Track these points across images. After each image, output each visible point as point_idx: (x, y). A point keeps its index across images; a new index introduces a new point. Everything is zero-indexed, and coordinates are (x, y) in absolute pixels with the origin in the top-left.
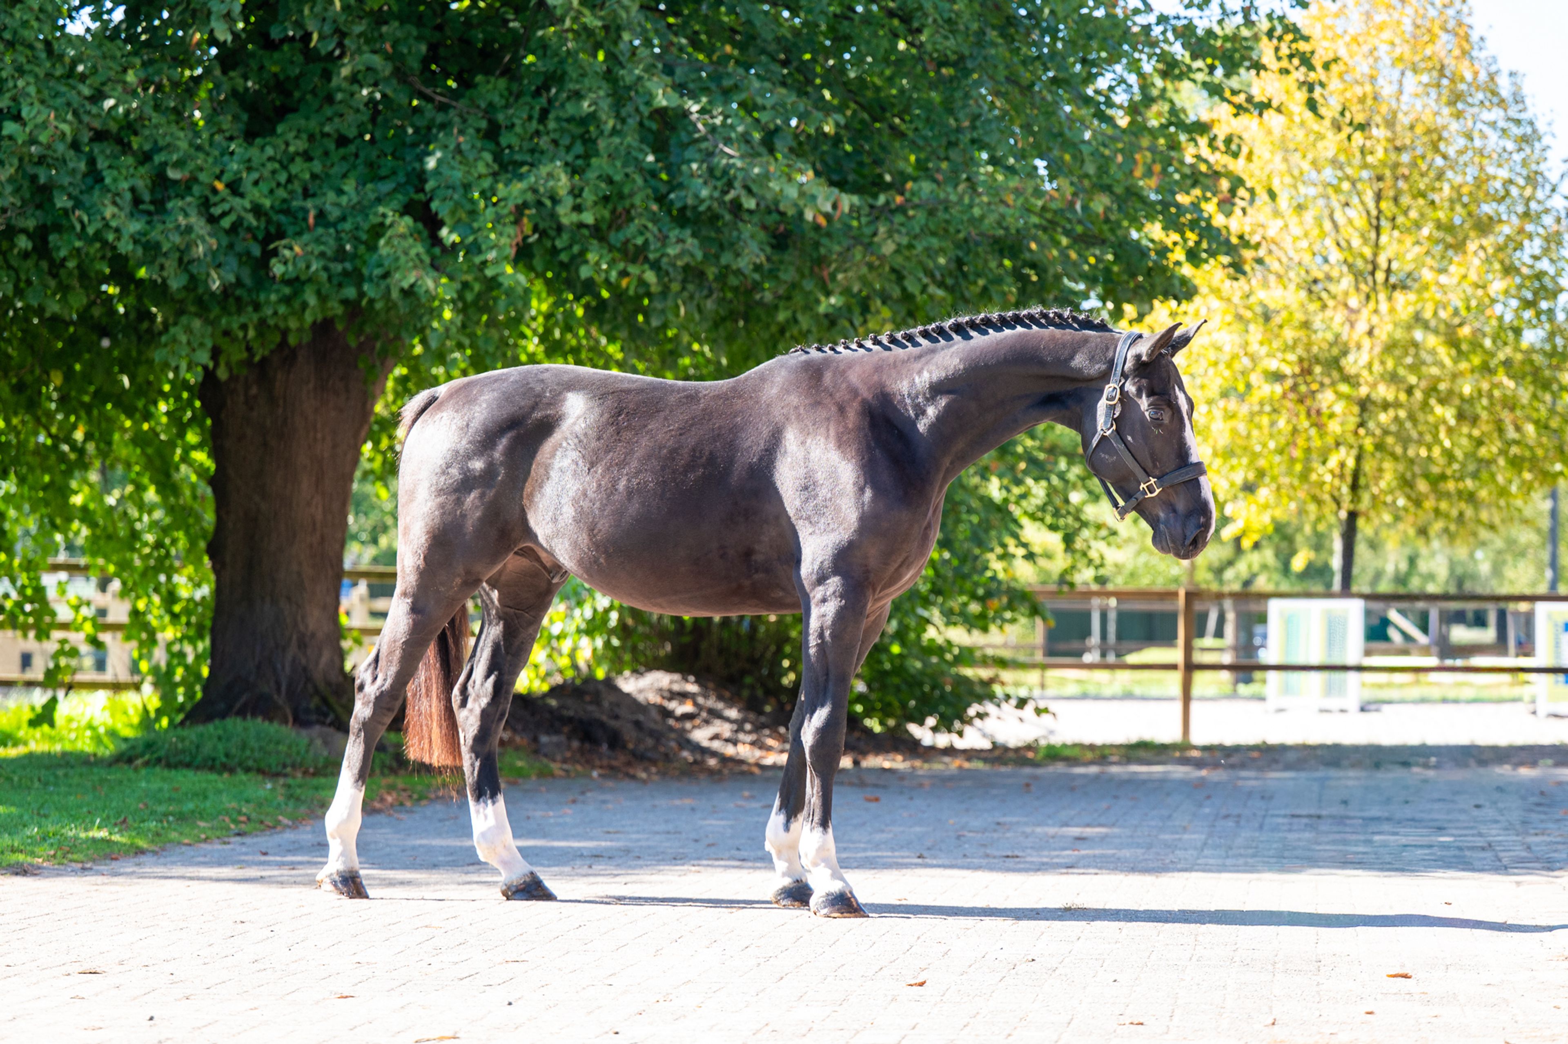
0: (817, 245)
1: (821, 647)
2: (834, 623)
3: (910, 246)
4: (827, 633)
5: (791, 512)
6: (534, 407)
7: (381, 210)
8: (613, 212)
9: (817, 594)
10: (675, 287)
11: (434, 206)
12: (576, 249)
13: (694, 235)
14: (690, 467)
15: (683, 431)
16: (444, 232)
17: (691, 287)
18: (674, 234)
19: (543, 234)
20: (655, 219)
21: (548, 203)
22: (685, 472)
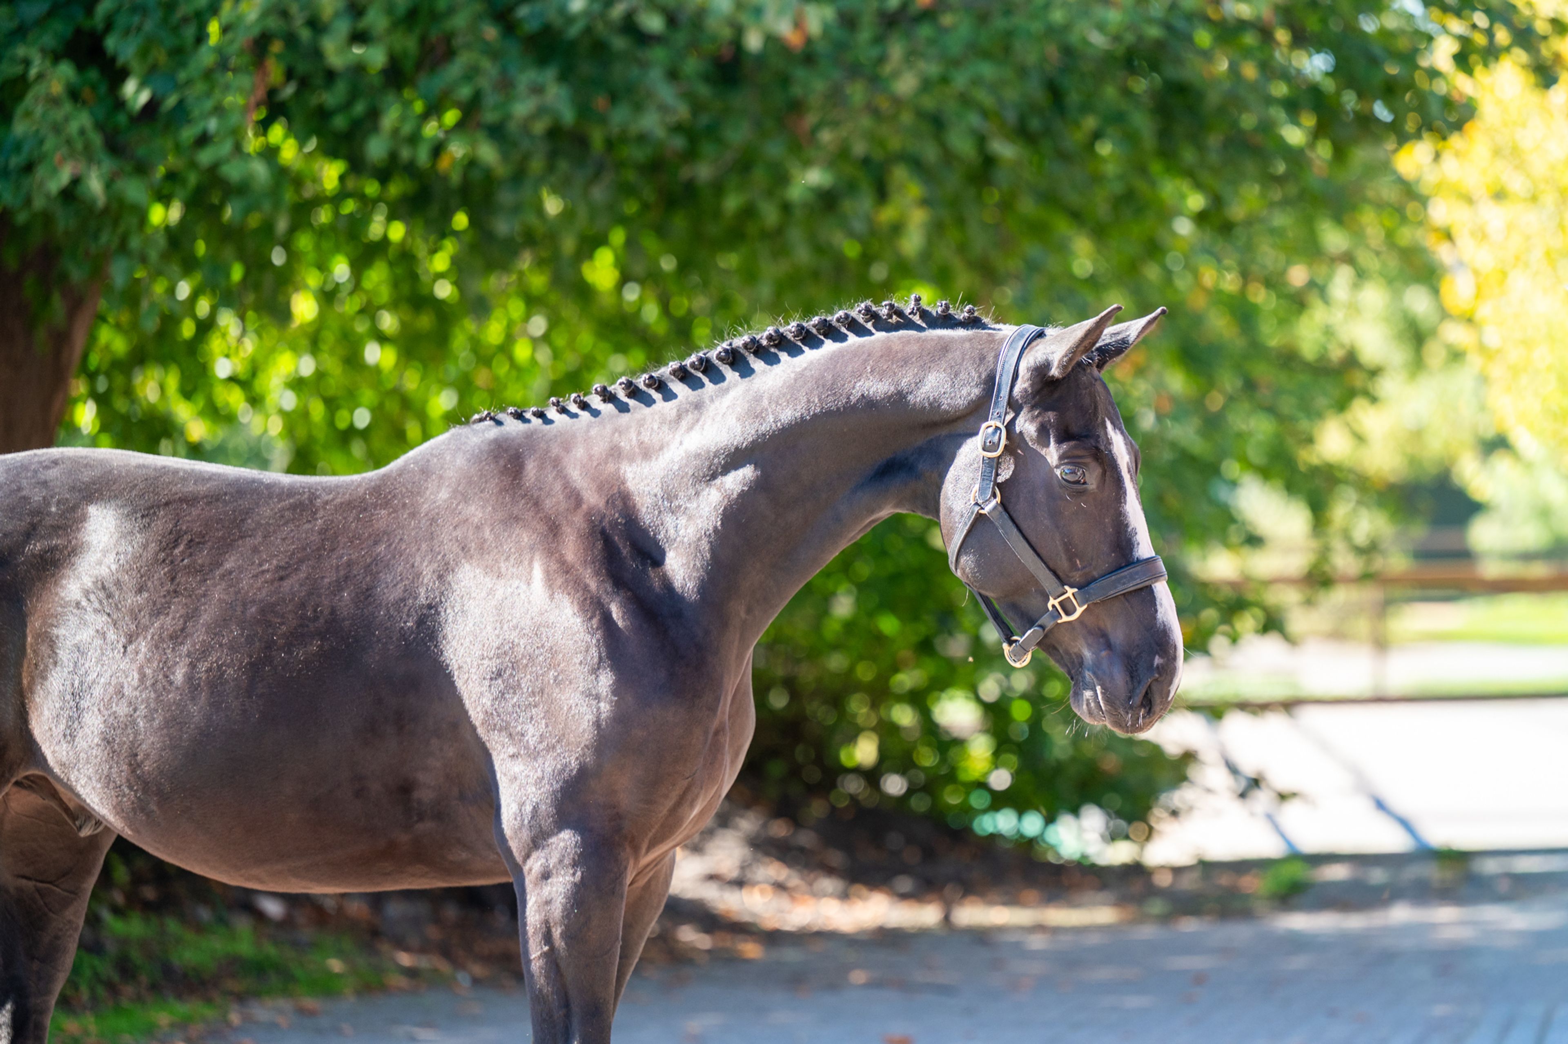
0: (785, 80)
1: (551, 957)
2: (567, 913)
3: (944, 80)
4: (557, 932)
5: (476, 715)
6: (30, 533)
7: (21, 51)
8: (423, 40)
9: (534, 865)
10: (537, 165)
11: (111, 43)
12: (359, 108)
13: (563, 77)
14: (297, 637)
15: (283, 574)
16: (130, 87)
17: (563, 165)
18: (526, 77)
19: (304, 84)
20: (494, 54)
21: (305, 34)
22: (289, 647)
